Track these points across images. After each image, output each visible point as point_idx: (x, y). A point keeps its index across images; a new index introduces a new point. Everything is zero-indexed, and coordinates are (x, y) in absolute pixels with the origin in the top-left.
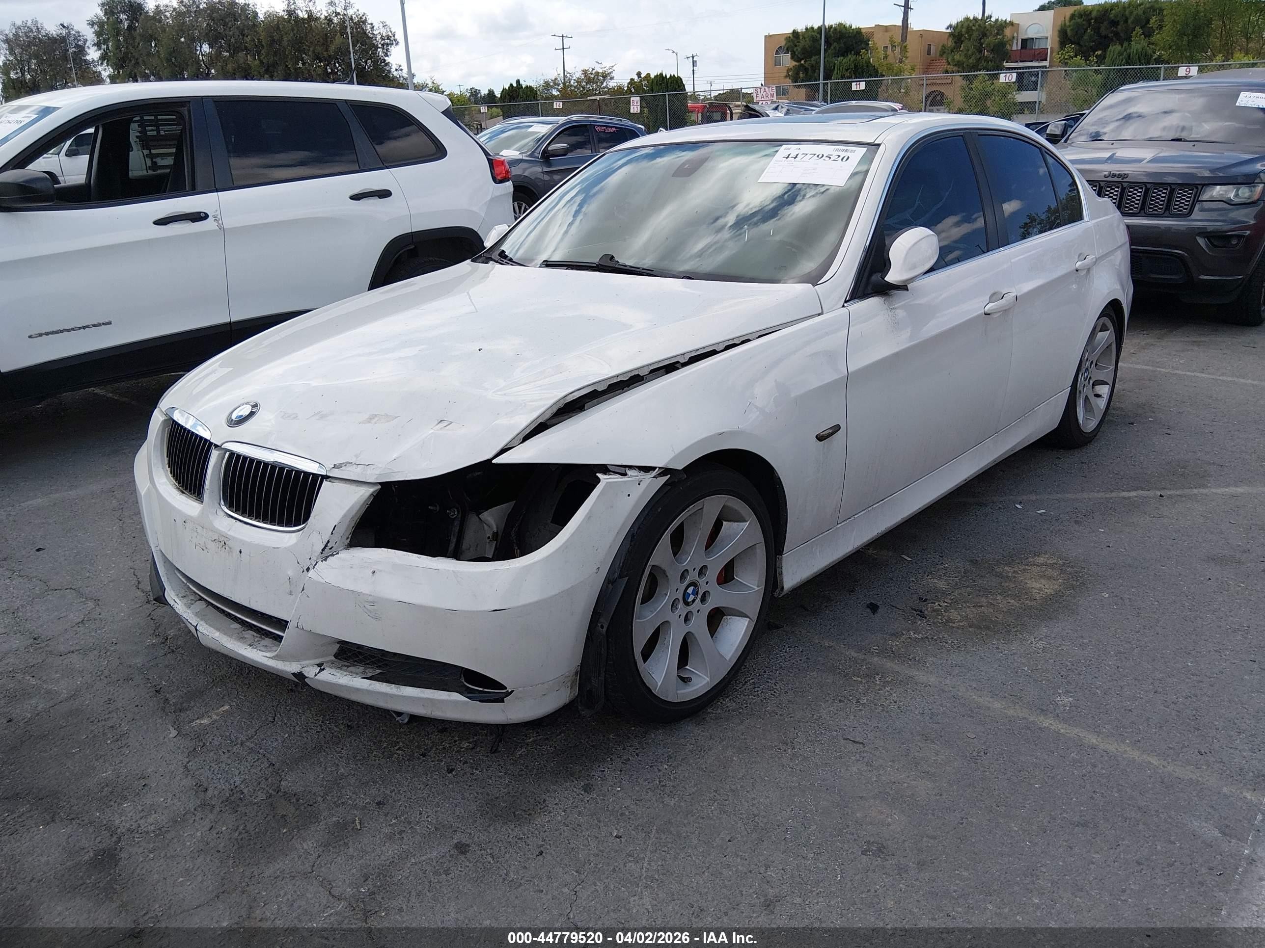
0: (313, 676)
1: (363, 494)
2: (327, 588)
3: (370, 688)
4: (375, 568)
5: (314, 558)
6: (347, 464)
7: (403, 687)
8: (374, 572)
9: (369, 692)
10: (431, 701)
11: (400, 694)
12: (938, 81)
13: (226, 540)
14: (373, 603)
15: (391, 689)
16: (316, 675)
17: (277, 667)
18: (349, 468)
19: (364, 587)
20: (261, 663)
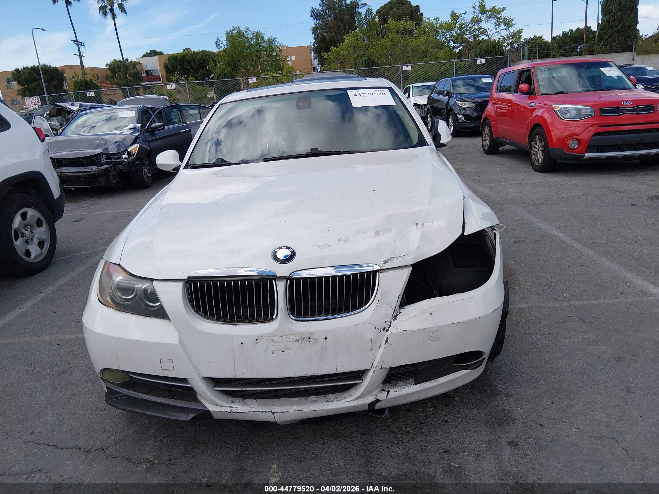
0: (385, 398)
1: (407, 272)
2: (406, 334)
3: (422, 388)
4: (431, 311)
5: (388, 320)
6: (391, 259)
7: (437, 379)
8: (431, 314)
9: (420, 391)
10: (452, 381)
11: (438, 383)
12: (108, 93)
13: (309, 336)
14: (435, 332)
15: (433, 383)
16: (387, 397)
17: (359, 404)
18: (393, 260)
19: (429, 324)
20: (346, 408)
